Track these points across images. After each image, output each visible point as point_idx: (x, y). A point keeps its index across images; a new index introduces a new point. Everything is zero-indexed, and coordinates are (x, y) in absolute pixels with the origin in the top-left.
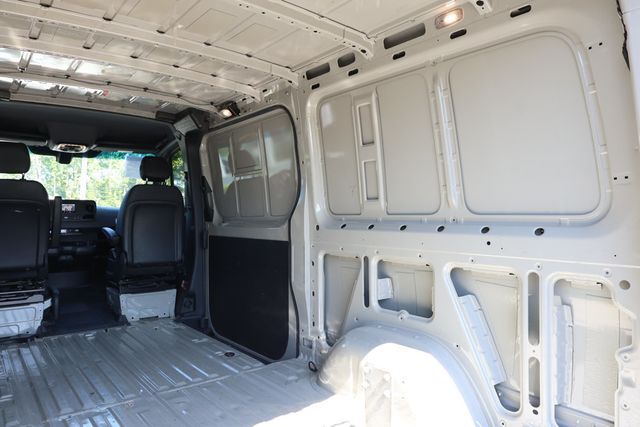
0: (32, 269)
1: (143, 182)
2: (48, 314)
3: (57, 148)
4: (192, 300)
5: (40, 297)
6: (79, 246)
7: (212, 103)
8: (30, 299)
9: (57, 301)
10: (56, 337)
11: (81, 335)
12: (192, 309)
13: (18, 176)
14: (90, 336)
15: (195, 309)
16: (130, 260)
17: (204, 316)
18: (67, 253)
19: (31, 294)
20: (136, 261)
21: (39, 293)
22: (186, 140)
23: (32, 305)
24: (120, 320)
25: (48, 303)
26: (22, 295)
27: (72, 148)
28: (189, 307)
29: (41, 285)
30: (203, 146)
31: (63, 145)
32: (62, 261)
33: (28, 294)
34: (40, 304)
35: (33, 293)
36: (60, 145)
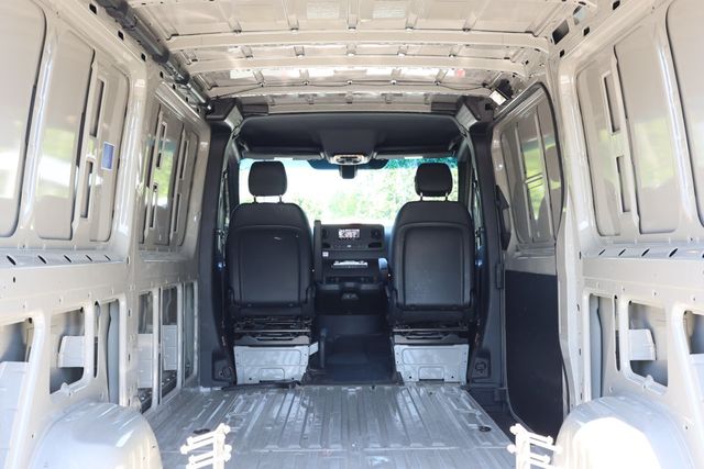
0: (296, 305)
1: (417, 198)
2: (313, 359)
3: (334, 160)
4: (486, 362)
5: (305, 339)
6: (365, 282)
7: (484, 85)
8: (295, 341)
9: (323, 346)
10: (318, 387)
11: (344, 388)
12: (486, 375)
14: (352, 391)
15: (490, 373)
16: (400, 300)
17: (501, 385)
18: (350, 291)
19: (297, 335)
20: (408, 302)
21: (305, 334)
22: (472, 137)
23: (297, 348)
24: (394, 377)
25: (315, 348)
26: (288, 334)
27: (349, 159)
28: (481, 370)
29: (306, 325)
30: (496, 143)
31: (338, 157)
32: (347, 300)
33: (294, 333)
34: (306, 348)
35: (300, 334)
36: (336, 157)
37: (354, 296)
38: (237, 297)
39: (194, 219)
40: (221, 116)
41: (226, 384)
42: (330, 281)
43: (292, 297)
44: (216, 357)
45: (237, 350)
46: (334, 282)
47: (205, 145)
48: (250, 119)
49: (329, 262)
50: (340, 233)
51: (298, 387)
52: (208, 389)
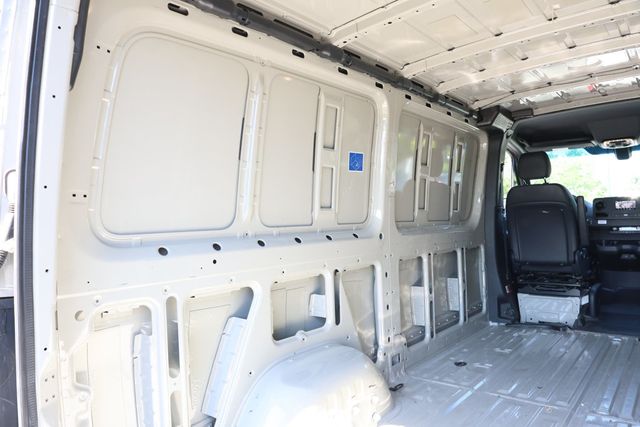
0: (568, 264)
2: (584, 309)
3: (605, 145)
5: (577, 292)
8: (569, 293)
9: (592, 297)
10: (586, 333)
11: (610, 337)
13: (540, 181)
14: (616, 340)
18: (628, 252)
19: (570, 288)
21: (577, 288)
23: (570, 298)
25: (585, 300)
26: (562, 287)
27: (618, 144)
29: (577, 281)
31: (608, 142)
32: (624, 260)
33: (568, 287)
34: (578, 299)
35: (573, 287)
36: (605, 143)
37: (632, 256)
38: (517, 257)
39: (478, 201)
40: (489, 123)
41: (509, 322)
42: (609, 243)
43: (562, 257)
44: (501, 301)
45: (521, 296)
46: (613, 245)
47: (484, 145)
48: (521, 121)
49: (607, 229)
50: (617, 205)
51: (569, 331)
52: (496, 324)
